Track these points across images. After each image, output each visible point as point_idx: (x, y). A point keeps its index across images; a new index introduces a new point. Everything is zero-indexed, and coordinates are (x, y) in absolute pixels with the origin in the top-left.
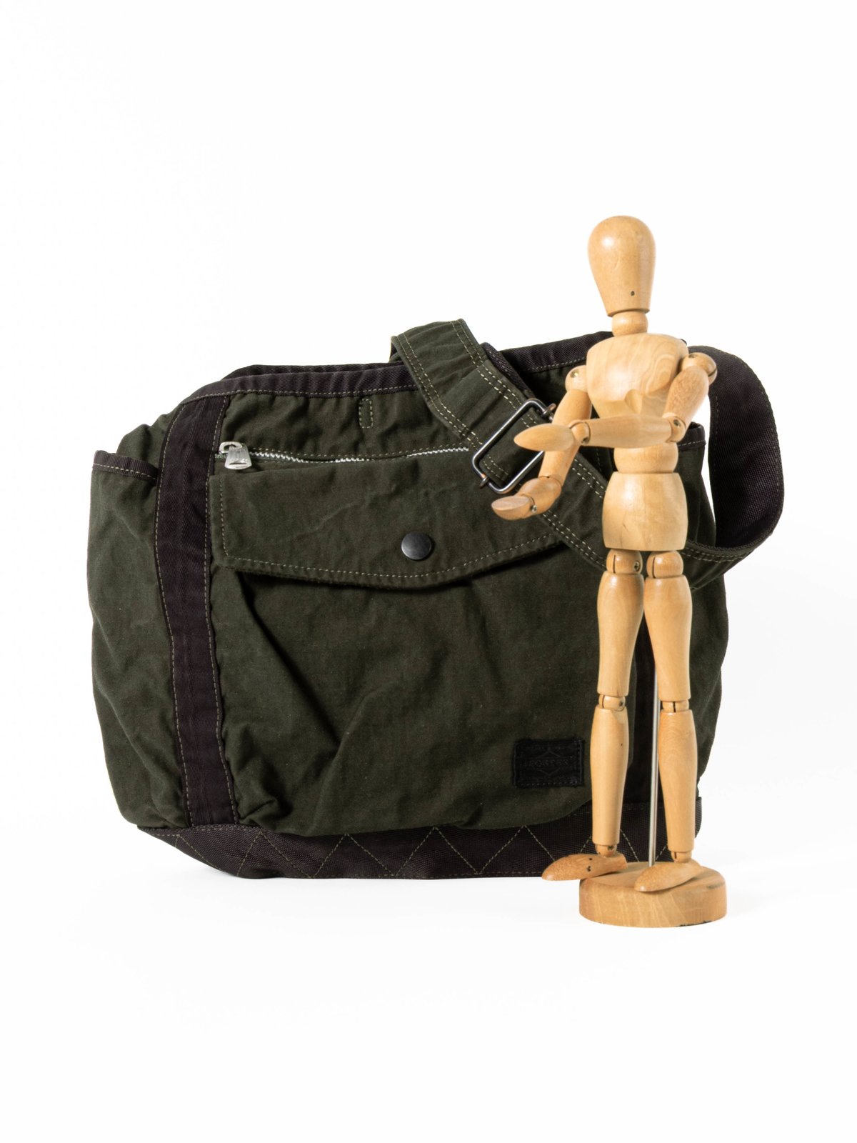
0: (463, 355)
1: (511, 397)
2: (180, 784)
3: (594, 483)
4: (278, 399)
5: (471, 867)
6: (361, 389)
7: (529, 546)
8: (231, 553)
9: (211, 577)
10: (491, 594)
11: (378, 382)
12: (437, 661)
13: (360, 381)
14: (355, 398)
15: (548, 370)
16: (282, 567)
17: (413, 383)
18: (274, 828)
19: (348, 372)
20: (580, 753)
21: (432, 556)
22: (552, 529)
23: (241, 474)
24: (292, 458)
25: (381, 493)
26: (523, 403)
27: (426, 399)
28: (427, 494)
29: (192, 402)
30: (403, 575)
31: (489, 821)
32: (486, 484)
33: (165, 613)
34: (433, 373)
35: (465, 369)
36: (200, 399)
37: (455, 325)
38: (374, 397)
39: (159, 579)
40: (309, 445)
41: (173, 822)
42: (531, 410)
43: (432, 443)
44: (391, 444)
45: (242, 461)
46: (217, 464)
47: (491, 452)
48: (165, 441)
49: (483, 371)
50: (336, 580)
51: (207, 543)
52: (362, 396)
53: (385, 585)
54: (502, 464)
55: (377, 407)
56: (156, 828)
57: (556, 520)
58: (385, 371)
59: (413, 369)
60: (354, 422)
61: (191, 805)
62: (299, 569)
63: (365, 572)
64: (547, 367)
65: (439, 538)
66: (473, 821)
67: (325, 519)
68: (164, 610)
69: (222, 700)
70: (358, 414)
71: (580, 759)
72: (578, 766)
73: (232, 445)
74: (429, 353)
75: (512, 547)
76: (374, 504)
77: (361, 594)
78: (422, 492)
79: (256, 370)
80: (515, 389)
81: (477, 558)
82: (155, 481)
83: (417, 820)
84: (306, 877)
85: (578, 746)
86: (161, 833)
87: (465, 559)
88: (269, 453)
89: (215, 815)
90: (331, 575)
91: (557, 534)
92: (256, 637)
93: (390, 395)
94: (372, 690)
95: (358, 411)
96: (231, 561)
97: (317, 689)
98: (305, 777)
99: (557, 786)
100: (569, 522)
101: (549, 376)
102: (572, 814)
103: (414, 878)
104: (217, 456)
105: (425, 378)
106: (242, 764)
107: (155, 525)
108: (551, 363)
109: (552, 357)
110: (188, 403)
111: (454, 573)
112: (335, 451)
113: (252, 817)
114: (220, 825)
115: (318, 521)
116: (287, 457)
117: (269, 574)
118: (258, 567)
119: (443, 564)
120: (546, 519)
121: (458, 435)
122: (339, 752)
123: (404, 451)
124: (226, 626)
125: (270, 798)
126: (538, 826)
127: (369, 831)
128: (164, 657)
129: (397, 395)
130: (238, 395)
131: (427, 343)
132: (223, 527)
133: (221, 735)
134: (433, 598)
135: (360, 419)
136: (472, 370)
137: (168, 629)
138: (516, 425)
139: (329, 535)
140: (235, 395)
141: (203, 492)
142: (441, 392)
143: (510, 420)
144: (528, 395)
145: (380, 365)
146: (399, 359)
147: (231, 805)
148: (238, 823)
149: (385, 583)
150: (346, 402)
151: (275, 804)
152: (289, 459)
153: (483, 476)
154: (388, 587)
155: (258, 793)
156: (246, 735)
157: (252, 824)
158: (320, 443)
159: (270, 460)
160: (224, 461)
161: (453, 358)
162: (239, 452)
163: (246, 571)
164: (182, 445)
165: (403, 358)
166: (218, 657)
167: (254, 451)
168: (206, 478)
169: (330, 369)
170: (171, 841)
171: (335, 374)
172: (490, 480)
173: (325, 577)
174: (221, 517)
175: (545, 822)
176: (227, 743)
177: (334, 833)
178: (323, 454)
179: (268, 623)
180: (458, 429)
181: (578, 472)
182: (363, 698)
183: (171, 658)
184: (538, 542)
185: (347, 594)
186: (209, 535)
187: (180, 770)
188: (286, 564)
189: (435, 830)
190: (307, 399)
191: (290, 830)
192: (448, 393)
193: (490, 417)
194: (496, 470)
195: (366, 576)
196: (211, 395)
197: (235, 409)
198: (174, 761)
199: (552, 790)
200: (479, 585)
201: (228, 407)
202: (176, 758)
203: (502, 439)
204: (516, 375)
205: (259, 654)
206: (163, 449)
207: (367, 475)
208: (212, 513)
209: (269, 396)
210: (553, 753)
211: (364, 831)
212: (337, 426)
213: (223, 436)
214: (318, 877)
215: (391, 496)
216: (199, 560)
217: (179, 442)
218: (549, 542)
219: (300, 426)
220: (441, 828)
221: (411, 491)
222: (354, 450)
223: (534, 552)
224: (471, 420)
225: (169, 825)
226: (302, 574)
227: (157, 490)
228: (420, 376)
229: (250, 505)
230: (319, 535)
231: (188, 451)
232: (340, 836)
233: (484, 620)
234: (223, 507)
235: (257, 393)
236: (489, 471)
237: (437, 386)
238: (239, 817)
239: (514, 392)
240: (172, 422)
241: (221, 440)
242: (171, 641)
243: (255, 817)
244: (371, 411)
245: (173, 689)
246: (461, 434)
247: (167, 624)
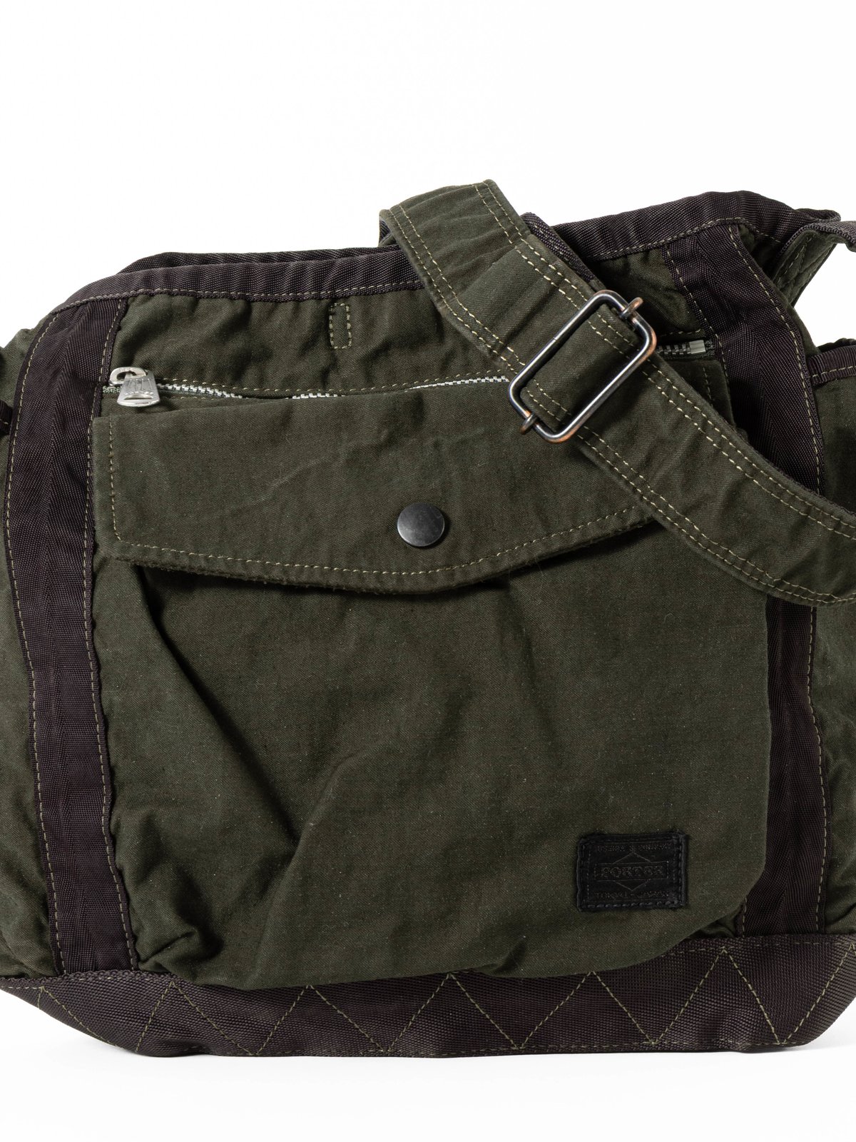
0: (492, 232)
1: (569, 291)
2: (46, 908)
3: (704, 424)
4: (203, 303)
5: (507, 1037)
6: (332, 288)
7: (599, 526)
8: (125, 537)
9: (94, 576)
10: (540, 601)
11: (359, 277)
12: (455, 708)
13: (332, 276)
14: (324, 302)
15: (625, 256)
16: (206, 559)
17: (415, 277)
18: (194, 976)
19: (313, 262)
20: (682, 856)
21: (446, 542)
22: (637, 497)
23: (142, 415)
24: (225, 393)
25: (365, 443)
26: (589, 299)
27: (435, 299)
28: (437, 445)
29: (68, 308)
30: (400, 570)
31: (535, 966)
32: (532, 427)
33: (21, 635)
34: (445, 260)
35: (496, 252)
36: (82, 304)
37: (479, 188)
38: (353, 300)
39: (12, 580)
40: (251, 374)
41: (33, 967)
42: (604, 307)
43: (444, 370)
44: (380, 373)
45: (145, 395)
46: (106, 402)
47: (539, 375)
48: (25, 366)
49: (525, 250)
50: (293, 578)
51: (88, 522)
52: (334, 299)
53: (372, 586)
54: (557, 394)
55: (357, 316)
56: (7, 977)
57: (643, 484)
58: (370, 260)
59: (414, 254)
60: (322, 338)
61: (61, 941)
62: (234, 561)
63: (339, 566)
64: (624, 251)
65: (456, 513)
66: (510, 965)
67: (275, 484)
68: (20, 630)
69: (112, 772)
70: (327, 326)
71: (682, 865)
72: (679, 877)
73: (130, 372)
74: (440, 229)
75: (574, 527)
76: (354, 459)
77: (332, 602)
78: (430, 441)
79: (169, 260)
80: (576, 279)
81: (518, 544)
82: (7, 427)
83: (421, 965)
84: (245, 1055)
85: (679, 844)
86: (15, 985)
87: (497, 546)
88: (188, 384)
89: (100, 957)
90: (285, 571)
91: (644, 506)
92: (165, 670)
93: (378, 296)
94: (351, 755)
95: (328, 322)
96: (125, 549)
97: (262, 754)
98: (244, 896)
99: (646, 909)
100: (663, 488)
101: (627, 265)
102: (667, 954)
103: (417, 1055)
104: (106, 389)
105: (433, 267)
106: (144, 873)
107: (6, 495)
108: (630, 245)
109: (632, 234)
110: (62, 311)
111: (481, 568)
112: (291, 383)
113: (159, 958)
114: (108, 973)
115: (265, 488)
116: (217, 391)
117: (186, 570)
118: (168, 558)
119: (464, 554)
120: (627, 482)
121: (486, 351)
122: (297, 855)
123: (399, 384)
124: (116, 653)
125: (188, 928)
126: (614, 972)
127: (345, 981)
128: (21, 705)
129: (389, 296)
130: (141, 297)
131: (435, 215)
132: (114, 496)
133: (109, 828)
134: (449, 608)
135: (332, 335)
136: (508, 251)
137: (26, 659)
138: (578, 332)
139: (282, 509)
140: (135, 296)
141: (83, 444)
142: (459, 287)
143: (570, 324)
144: (596, 288)
145: (362, 251)
146: (393, 241)
147: (125, 940)
148: (137, 969)
149: (372, 584)
150: (309, 308)
151: (196, 938)
152: (219, 394)
153: (526, 414)
154: (377, 590)
155: (169, 920)
156: (149, 828)
157: (160, 970)
158: (269, 371)
159: (189, 394)
160: (116, 396)
161: (479, 234)
162: (140, 382)
163: (150, 565)
164: (51, 372)
165: (398, 239)
166: (105, 703)
167: (164, 383)
168: (87, 423)
169: (285, 257)
170: (30, 998)
171: (292, 264)
172: (538, 420)
173: (276, 574)
174: (111, 481)
175: (626, 966)
176: (118, 842)
177: (290, 985)
178: (272, 388)
179: (184, 649)
180: (487, 342)
181: (678, 406)
182: (335, 768)
183: (31, 706)
184: (614, 519)
185: (311, 601)
186: (91, 509)
187: (44, 884)
188: (214, 554)
189: (450, 979)
190: (249, 303)
191: (220, 979)
192: (469, 289)
193: (538, 323)
194: (548, 403)
195: (341, 572)
196: (98, 297)
197: (135, 317)
198: (35, 870)
199: (637, 915)
200: (520, 586)
201: (124, 316)
202: (39, 865)
203: (557, 355)
204: (577, 258)
205: (170, 697)
206: (21, 378)
207: (343, 417)
208: (95, 474)
209: (189, 299)
210: (638, 856)
211: (337, 981)
212: (296, 345)
213: (115, 360)
214: (264, 1054)
215: (379, 449)
216: (75, 550)
217: (48, 368)
218: (633, 518)
219: (237, 344)
220: (460, 975)
221: (412, 440)
222: (322, 381)
223: (608, 535)
224: (506, 329)
225: (28, 972)
226: (239, 570)
227: (11, 440)
228: (424, 264)
229: (157, 463)
230: (265, 510)
231: (61, 379)
232: (300, 989)
233: (528, 643)
234: (114, 466)
235: (170, 294)
236: (537, 405)
237: (453, 278)
238: (139, 959)
239: (574, 282)
240: (36, 338)
241: (113, 365)
242: (30, 680)
243: (164, 958)
244: (348, 321)
245: (34, 755)
246: (490, 351)
247: (24, 652)
